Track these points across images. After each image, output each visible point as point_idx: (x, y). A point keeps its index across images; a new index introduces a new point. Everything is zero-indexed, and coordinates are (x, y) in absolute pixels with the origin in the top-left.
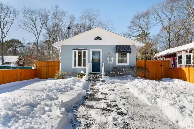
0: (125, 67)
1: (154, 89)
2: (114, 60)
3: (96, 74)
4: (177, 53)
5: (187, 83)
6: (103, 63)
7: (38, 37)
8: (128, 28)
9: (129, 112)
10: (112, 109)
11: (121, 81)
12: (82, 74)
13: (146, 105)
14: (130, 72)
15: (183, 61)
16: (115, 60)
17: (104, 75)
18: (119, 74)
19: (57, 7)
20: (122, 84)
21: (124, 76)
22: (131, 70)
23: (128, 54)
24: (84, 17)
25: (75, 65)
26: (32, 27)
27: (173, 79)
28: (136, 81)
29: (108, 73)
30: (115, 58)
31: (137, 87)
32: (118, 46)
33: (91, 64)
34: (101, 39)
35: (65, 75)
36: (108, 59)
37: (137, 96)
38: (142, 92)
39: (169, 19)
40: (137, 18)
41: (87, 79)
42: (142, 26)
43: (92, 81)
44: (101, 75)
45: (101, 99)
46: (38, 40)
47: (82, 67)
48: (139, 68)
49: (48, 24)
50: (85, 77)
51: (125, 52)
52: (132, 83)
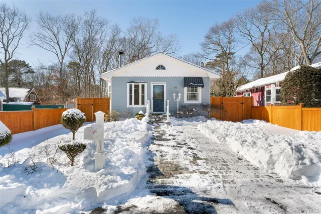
0: (196, 106)
1: (226, 129)
2: (181, 97)
3: (159, 114)
4: (265, 86)
5: (269, 124)
6: (168, 101)
7: (63, 59)
8: (201, 47)
9: (199, 147)
10: (183, 146)
11: (191, 123)
12: (141, 114)
13: (216, 143)
14: (202, 111)
15: (271, 98)
16: (183, 96)
17: (169, 116)
18: (188, 114)
19: (93, 13)
20: (192, 127)
21: (194, 118)
22: (203, 110)
23: (200, 89)
24: (134, 29)
25: (131, 104)
26: (52, 44)
27: (254, 121)
28: (209, 122)
29: (174, 114)
30: (183, 94)
31: (208, 128)
32: (187, 78)
33: (152, 101)
34: (164, 68)
35: (118, 116)
36: (174, 95)
37: (208, 136)
38: (213, 132)
39: (262, 34)
40: (215, 31)
41: (148, 121)
42: (222, 44)
43: (155, 124)
44: (166, 116)
45: (170, 140)
46: (62, 63)
47: (140, 106)
48: (213, 106)
49: (76, 37)
50: (146, 119)
51: (196, 87)
52: (203, 124)
